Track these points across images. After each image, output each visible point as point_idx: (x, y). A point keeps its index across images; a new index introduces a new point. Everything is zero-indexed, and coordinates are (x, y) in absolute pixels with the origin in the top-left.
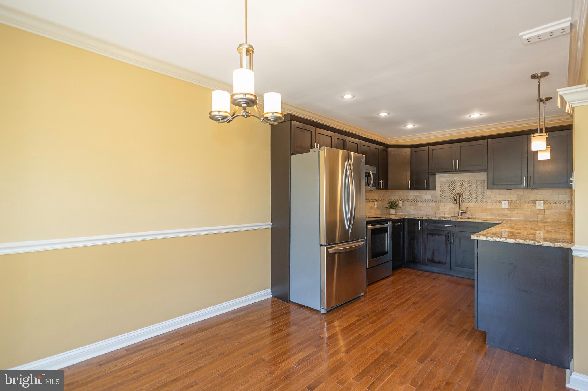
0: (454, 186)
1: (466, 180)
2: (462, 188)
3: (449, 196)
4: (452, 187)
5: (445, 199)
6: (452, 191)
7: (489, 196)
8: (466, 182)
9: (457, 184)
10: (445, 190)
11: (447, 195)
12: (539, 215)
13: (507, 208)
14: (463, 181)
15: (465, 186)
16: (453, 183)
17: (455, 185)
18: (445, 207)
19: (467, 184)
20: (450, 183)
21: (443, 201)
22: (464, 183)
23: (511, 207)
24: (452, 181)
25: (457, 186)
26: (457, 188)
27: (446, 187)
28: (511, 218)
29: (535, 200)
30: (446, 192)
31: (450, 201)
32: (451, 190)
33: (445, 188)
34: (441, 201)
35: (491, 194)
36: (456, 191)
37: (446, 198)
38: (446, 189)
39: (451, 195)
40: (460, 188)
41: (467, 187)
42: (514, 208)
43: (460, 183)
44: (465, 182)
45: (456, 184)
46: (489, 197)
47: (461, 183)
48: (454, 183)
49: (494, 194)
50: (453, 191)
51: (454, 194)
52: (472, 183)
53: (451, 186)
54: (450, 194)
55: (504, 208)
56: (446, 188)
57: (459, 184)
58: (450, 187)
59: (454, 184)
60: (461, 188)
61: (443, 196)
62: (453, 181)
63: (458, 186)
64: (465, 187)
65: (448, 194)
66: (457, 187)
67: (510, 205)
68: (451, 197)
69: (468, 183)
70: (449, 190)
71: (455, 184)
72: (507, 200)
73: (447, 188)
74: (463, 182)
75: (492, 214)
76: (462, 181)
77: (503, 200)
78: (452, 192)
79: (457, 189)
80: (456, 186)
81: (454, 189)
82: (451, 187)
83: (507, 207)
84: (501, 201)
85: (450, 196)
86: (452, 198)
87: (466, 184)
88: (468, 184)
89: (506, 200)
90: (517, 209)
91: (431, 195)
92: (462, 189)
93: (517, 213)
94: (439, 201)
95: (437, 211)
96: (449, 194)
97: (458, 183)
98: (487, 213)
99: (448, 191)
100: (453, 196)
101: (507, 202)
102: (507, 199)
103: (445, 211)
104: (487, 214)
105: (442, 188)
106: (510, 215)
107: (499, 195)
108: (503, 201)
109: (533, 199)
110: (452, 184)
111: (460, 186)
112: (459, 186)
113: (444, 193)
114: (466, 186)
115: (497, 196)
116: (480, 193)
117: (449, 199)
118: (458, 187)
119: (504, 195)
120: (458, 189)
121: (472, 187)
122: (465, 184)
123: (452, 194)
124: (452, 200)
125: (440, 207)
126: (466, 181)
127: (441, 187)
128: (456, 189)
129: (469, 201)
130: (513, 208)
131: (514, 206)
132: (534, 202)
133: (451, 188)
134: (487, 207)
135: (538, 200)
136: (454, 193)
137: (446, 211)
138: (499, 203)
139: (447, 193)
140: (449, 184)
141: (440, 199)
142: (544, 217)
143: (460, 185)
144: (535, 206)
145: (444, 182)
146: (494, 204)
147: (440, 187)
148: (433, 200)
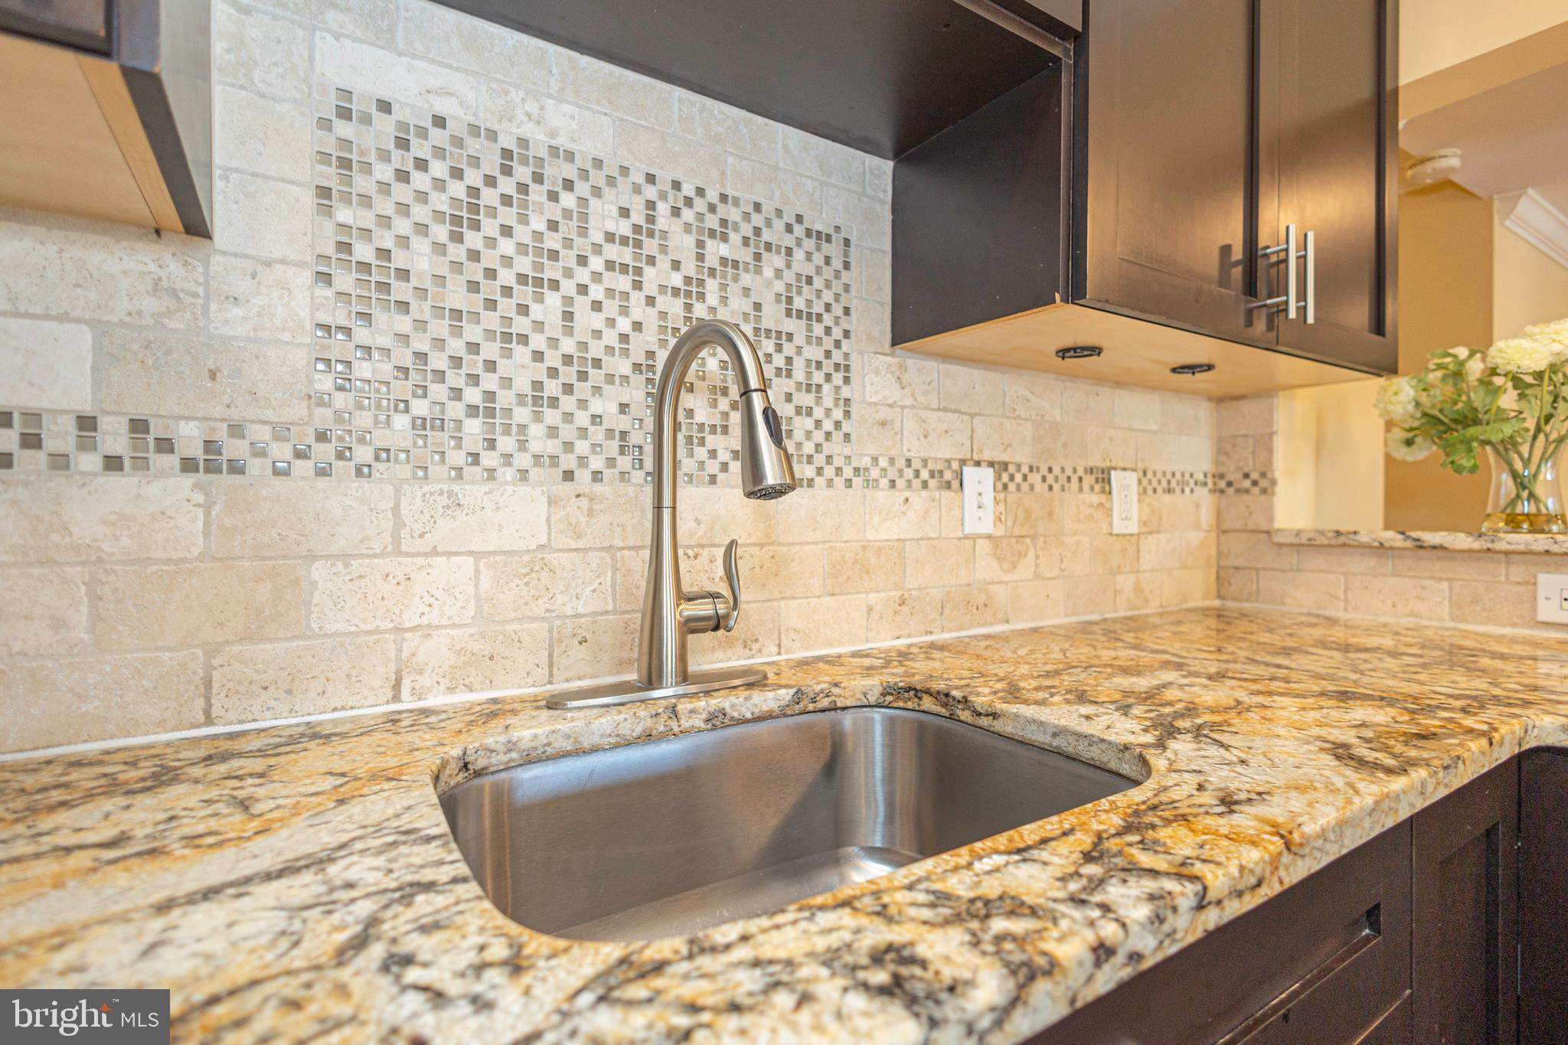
0: (538, 224)
1: (688, 190)
2: (650, 288)
3: (474, 379)
4: (522, 234)
5: (401, 421)
6: (508, 307)
7: (885, 413)
8: (688, 215)
9: (583, 201)
10: (399, 259)
11: (439, 361)
12: (1120, 579)
13: (989, 537)
14: (651, 193)
15: (676, 265)
16: (523, 173)
17: (554, 212)
18: (398, 552)
19: (700, 244)
20: (491, 163)
21: (363, 454)
22: (663, 208)
23: (1010, 523)
24: (507, 141)
25: (583, 231)
26: (583, 275)
27: (420, 213)
28: (1007, 622)
29: (1108, 464)
30: (421, 309)
31: (488, 459)
32: (507, 277)
33: (403, 226)
34: (324, 452)
35: (894, 394)
36: (568, 316)
37: (420, 407)
38: (421, 259)
39: (504, 367)
40: (624, 283)
41: (701, 283)
42: (1024, 533)
43: (625, 213)
44: (676, 212)
45: (568, 200)
46: (883, 424)
47: (638, 217)
48: (538, 178)
49: (913, 395)
50: (523, 310)
51: (538, 356)
52: (746, 241)
53: (508, 216)
54: (491, 350)
55: (973, 538)
56: (422, 229)
57: (604, 217)
58: (490, 227)
59: (538, 194)
60: (638, 285)
61: (363, 369)
62: (523, 143)
63: (597, 237)
64: (676, 280)
65: (456, 346)
66: (582, 260)
67: (1001, 508)
68: (505, 398)
69: (712, 233)
70: (475, 272)
71: (553, 197)
72: (991, 464)
73: (441, 232)
74: (651, 205)
75: (902, 603)
76: (651, 179)
77: (963, 462)
78: (521, 324)
79: (583, 289)
80: (568, 228)
81: (551, 272)
82: (507, 231)
83: (987, 527)
84: (955, 466)
85: (490, 382)
86: (522, 415)
87: (690, 241)
88: (716, 250)
89: (978, 464)
90: (1034, 537)
91: (100, 328)
92: (651, 301)
93: (1037, 576)
94: (281, 451)
95: (250, 637)
96: (474, 348)
97: (597, 192)
98: (873, 598)
99: (456, 297)
100: (523, 384)
101: (988, 474)
102: (987, 455)
103: (410, 619)
104: (870, 610)
105: (344, 215)
106: (1000, 593)
107: (945, 410)
108: (965, 469)
109: (1096, 461)
110: (507, 186)
111: (626, 255)
112: (612, 252)
113: (380, 317)
114: (689, 268)
115: (933, 417)
116: (818, 377)
117: (473, 427)
118: (596, 263)
119: (972, 416)
120: (596, 292)
121: (746, 291)
122: (683, 244)
123: (522, 354)
124: (522, 445)
125: (319, 571)
126: (689, 202)
127: (324, 192)
128: (568, 287)
129: (713, 467)
130: (1016, 532)
131: (1021, 513)
132: (1103, 478)
133: (507, 246)
134: (870, 536)
135: (1115, 469)
136: (538, 342)
137: (426, 630)
138: (948, 485)
139: (440, 328)
140: (473, 177)
141: (300, 410)
142: (1137, 589)
143: (624, 228)
144: (1109, 513)
145: (385, 126)
146: (919, 499)
147: (308, 198)
148: (139, 426)
